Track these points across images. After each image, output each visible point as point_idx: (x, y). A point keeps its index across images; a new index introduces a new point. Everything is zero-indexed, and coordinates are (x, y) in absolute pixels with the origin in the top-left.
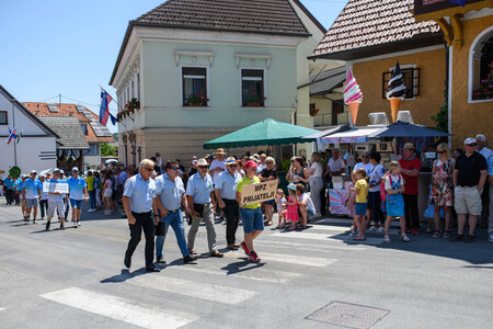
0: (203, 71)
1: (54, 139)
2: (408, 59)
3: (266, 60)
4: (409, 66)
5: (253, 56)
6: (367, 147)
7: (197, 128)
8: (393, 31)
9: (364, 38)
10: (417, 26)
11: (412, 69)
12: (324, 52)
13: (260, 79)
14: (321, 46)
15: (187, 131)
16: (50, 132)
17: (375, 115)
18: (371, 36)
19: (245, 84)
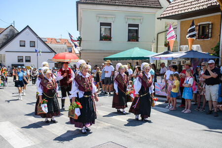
0: (110, 24)
1: (54, 54)
2: (207, 19)
3: (140, 19)
4: (208, 23)
5: (134, 18)
6: (177, 62)
7: (106, 51)
8: (199, 5)
9: (185, 8)
10: (210, 2)
11: (209, 24)
12: (165, 16)
13: (137, 28)
14: (164, 13)
15: (101, 52)
16: (52, 51)
17: (184, 47)
18: (188, 7)
19: (130, 31)
